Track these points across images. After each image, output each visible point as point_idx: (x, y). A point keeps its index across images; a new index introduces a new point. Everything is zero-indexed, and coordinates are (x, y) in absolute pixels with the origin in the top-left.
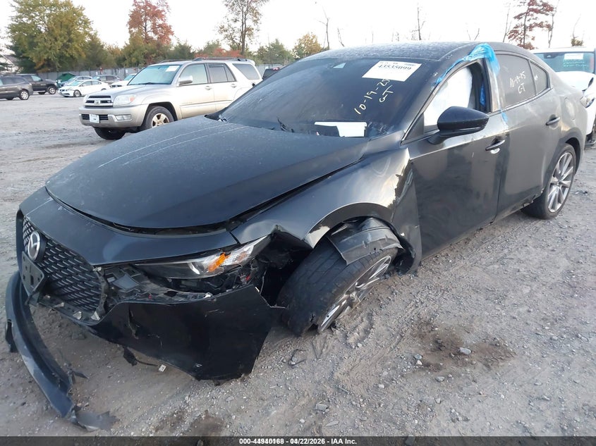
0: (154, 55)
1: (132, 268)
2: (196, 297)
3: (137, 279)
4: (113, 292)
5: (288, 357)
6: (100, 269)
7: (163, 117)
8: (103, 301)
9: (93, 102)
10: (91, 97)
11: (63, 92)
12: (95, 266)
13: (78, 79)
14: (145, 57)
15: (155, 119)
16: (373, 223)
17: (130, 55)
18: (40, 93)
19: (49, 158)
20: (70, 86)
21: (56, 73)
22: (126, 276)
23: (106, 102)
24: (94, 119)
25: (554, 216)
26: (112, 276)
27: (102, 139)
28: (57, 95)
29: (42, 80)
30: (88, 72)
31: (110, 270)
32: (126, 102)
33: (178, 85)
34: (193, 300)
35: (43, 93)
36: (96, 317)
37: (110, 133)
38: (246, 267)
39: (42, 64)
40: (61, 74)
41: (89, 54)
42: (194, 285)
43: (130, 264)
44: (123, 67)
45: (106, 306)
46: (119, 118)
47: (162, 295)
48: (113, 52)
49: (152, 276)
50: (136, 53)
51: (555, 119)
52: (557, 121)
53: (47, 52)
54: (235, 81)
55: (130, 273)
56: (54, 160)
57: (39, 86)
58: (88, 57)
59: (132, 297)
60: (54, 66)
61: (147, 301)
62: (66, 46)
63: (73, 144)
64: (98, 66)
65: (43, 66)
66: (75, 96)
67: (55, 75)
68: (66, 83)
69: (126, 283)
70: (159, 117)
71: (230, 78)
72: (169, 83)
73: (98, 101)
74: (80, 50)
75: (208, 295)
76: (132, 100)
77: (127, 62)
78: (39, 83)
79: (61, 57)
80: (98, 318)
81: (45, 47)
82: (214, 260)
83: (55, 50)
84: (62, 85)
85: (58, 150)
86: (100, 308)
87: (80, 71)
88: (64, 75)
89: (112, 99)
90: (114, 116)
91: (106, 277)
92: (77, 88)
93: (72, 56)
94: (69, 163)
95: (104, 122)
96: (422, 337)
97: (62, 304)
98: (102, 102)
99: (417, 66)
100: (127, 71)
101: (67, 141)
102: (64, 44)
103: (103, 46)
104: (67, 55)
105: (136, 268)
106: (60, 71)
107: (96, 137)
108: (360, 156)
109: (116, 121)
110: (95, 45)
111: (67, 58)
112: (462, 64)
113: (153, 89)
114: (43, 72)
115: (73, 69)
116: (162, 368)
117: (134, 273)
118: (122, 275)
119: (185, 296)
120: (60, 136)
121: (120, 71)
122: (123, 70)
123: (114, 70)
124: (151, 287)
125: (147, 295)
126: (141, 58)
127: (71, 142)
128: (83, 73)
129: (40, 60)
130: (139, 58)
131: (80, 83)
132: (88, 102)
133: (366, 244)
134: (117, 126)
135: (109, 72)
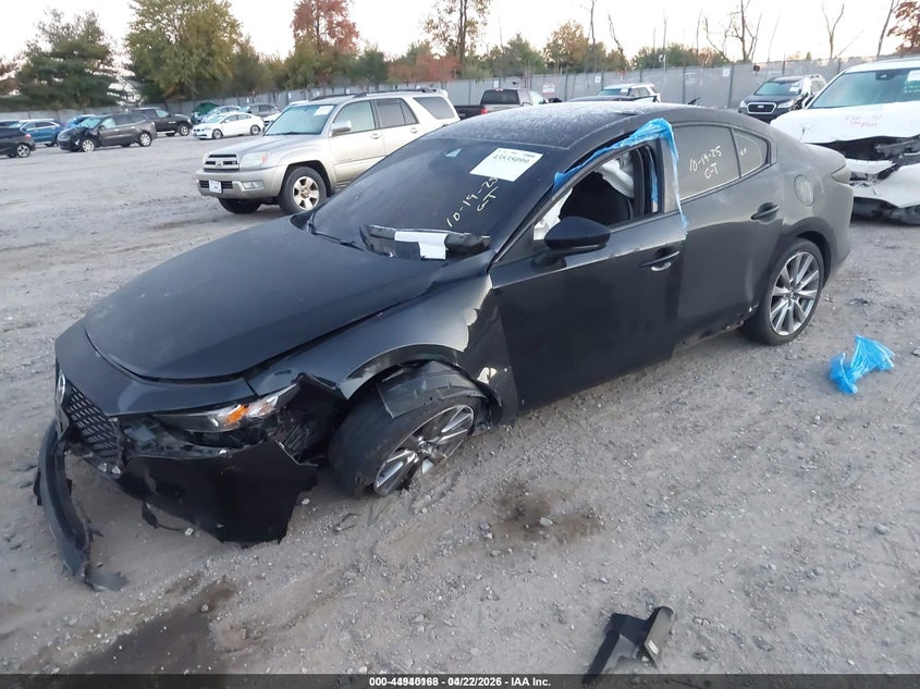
0: (330, 70)
1: (148, 419)
2: (210, 452)
3: (154, 431)
4: (130, 445)
5: (336, 522)
6: (116, 420)
7: (310, 181)
8: (120, 454)
9: (214, 163)
10: (211, 156)
11: (198, 133)
12: (112, 417)
13: (222, 111)
14: (316, 73)
15: (297, 185)
16: (435, 367)
17: (294, 70)
18: (169, 135)
19: (153, 245)
20: (210, 123)
21: (191, 103)
22: (144, 427)
23: (230, 163)
24: (215, 187)
25: (784, 341)
26: (128, 427)
27: (230, 213)
28: (191, 137)
29: (170, 116)
30: (235, 100)
31: (127, 421)
32: (257, 163)
33: (330, 135)
34: (208, 456)
35: (172, 135)
36: (117, 470)
37: (240, 206)
38: (271, 419)
39: (171, 90)
40: (198, 103)
41: (237, 72)
42: (216, 438)
43: (149, 415)
44: (284, 89)
45: (124, 458)
46: (247, 185)
47: (177, 449)
48: (272, 66)
49: (171, 428)
50: (303, 68)
51: (771, 208)
52: (775, 212)
53: (179, 73)
54: (417, 122)
55: (148, 424)
56: (158, 249)
57: (167, 124)
58: (235, 76)
59: (149, 451)
60: (189, 91)
61: (163, 455)
62: (204, 62)
63: (190, 222)
64: (250, 90)
65: (173, 93)
66: (214, 138)
67: (190, 105)
68: (205, 118)
69: (143, 435)
70: (303, 182)
71: (409, 118)
72: (318, 133)
73: (220, 161)
74: (224, 66)
75: (223, 451)
76: (264, 159)
77: (290, 81)
78: (165, 120)
79: (198, 78)
80: (119, 472)
81: (176, 65)
82: (231, 413)
83: (190, 69)
84: (199, 121)
85: (167, 232)
86: (119, 461)
87: (224, 98)
88: (203, 105)
89: (237, 159)
90: (239, 183)
91: (122, 429)
92: (217, 126)
93: (214, 77)
94: (175, 254)
95: (227, 191)
96: (504, 502)
97: (91, 455)
98: (226, 163)
99: (538, 156)
100: (290, 95)
101: (181, 218)
102: (202, 59)
103: (258, 58)
104: (207, 76)
105: (153, 418)
106: (198, 99)
107: (222, 210)
108: (429, 284)
109: (243, 189)
110: (247, 59)
111: (207, 80)
112: (608, 154)
113: (297, 142)
114: (175, 102)
115: (214, 96)
116: (189, 532)
117: (151, 424)
118: (138, 426)
119: (201, 451)
120: (174, 208)
121: (280, 96)
122: (284, 93)
123: (272, 95)
124: (169, 439)
125: (162, 449)
126: (311, 74)
127: (188, 218)
128: (228, 101)
129: (169, 83)
130: (308, 75)
131: (222, 119)
132: (208, 163)
133: (419, 393)
134: (245, 196)
135: (264, 99)
